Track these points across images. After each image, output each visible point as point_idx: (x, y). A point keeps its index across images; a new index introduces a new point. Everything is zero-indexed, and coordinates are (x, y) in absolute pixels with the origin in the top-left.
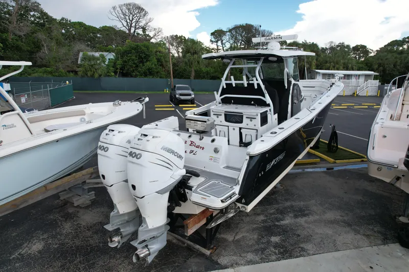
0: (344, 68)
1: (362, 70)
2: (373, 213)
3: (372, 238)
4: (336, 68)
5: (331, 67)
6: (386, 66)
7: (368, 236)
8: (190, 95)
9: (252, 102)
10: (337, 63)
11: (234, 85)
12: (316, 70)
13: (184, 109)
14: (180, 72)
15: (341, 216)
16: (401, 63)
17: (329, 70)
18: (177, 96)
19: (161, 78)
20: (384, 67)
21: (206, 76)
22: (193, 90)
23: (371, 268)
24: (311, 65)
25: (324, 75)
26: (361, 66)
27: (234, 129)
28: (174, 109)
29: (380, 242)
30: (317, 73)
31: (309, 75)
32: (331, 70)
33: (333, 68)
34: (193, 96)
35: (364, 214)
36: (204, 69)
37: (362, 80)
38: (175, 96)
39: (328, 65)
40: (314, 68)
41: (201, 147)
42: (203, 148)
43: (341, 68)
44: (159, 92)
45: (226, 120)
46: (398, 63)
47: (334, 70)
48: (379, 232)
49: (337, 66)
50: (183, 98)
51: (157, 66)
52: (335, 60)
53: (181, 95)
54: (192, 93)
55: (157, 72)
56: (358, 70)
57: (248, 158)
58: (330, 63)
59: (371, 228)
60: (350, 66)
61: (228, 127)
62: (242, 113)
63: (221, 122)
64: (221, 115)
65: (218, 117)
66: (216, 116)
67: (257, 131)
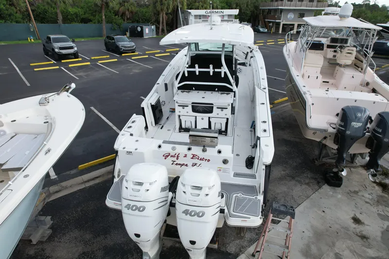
2: (300, 161)
3: (311, 184)
5: (200, 6)
6: (242, 6)
7: (308, 184)
8: (72, 48)
9: (216, 89)
10: (205, 3)
11: (197, 74)
12: (188, 10)
13: (70, 66)
14: (40, 13)
15: (284, 171)
16: (251, 3)
17: (198, 9)
18: (57, 50)
19: (17, 22)
21: (76, 19)
22: (73, 41)
23: (324, 211)
24: (183, 5)
25: (196, 16)
26: (223, 5)
27: (203, 119)
28: (58, 67)
29: (317, 187)
30: (189, 13)
31: (183, 15)
33: (202, 8)
34: (76, 49)
35: (296, 164)
36: (71, 10)
38: (53, 50)
39: (197, 4)
40: (186, 7)
41: (206, 160)
42: (209, 160)
44: (20, 42)
45: (194, 111)
46: (249, 3)
48: (312, 178)
49: (205, 5)
50: (64, 52)
51: (8, 6)
53: (61, 48)
54: (72, 44)
55: (10, 15)
57: (264, 167)
59: (306, 175)
61: (196, 117)
62: (212, 104)
63: (187, 112)
64: (188, 106)
65: (184, 108)
66: (182, 107)
67: (228, 119)
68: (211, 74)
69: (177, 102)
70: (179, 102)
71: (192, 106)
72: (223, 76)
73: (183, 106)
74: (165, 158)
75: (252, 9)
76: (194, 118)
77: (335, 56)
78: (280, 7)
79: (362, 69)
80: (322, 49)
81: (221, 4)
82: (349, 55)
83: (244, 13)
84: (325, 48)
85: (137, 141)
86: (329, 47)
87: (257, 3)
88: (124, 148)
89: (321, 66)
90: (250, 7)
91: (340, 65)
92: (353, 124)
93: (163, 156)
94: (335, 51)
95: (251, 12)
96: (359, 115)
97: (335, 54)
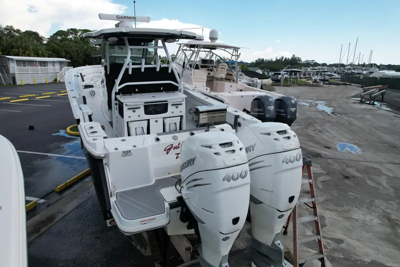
0: (34, 54)
1: (52, 57)
4: (26, 54)
5: (21, 53)
6: (72, 54)
9: (162, 89)
10: (26, 49)
11: (143, 71)
12: (7, 56)
16: (81, 52)
17: (19, 56)
20: (70, 55)
25: (18, 62)
26: (50, 53)
27: (156, 121)
30: (9, 59)
32: (22, 56)
33: (23, 54)
37: (57, 66)
39: (16, 50)
43: (32, 54)
45: (146, 113)
46: (79, 52)
47: (25, 56)
49: (27, 52)
52: (23, 46)
56: (49, 57)
58: (18, 49)
60: (40, 52)
61: (148, 120)
62: (167, 101)
63: (139, 116)
64: (140, 108)
65: (134, 111)
66: (132, 110)
67: (181, 117)
68: (158, 70)
69: (126, 105)
70: (128, 104)
71: (145, 106)
72: (170, 71)
73: (134, 109)
74: (167, 153)
75: (84, 57)
76: (146, 122)
77: (209, 74)
78: (113, 55)
79: (234, 81)
80: (198, 69)
81: (47, 52)
82: (222, 70)
83: (76, 60)
84: (200, 68)
85: (123, 140)
86: (202, 67)
87: (87, 51)
88: (116, 149)
89: (206, 80)
90: (81, 55)
91: (217, 79)
92: (269, 107)
93: (165, 150)
94: (208, 70)
95: (83, 59)
96: (271, 100)
97: (209, 72)
